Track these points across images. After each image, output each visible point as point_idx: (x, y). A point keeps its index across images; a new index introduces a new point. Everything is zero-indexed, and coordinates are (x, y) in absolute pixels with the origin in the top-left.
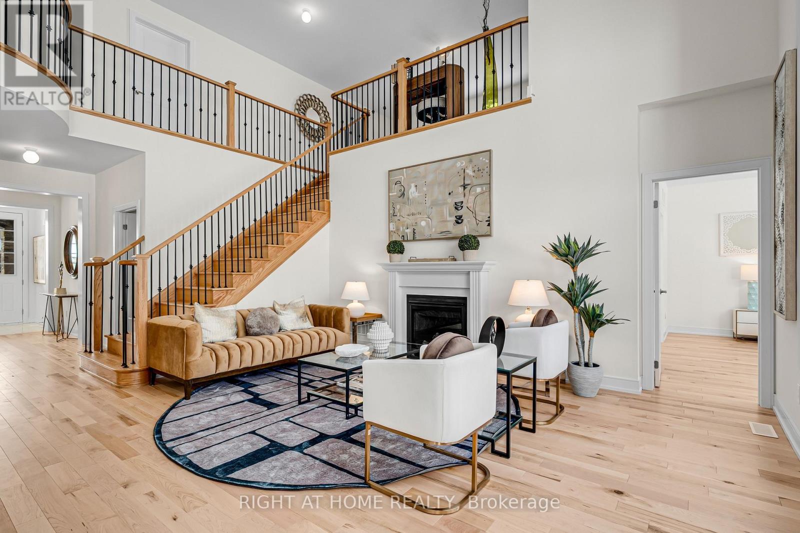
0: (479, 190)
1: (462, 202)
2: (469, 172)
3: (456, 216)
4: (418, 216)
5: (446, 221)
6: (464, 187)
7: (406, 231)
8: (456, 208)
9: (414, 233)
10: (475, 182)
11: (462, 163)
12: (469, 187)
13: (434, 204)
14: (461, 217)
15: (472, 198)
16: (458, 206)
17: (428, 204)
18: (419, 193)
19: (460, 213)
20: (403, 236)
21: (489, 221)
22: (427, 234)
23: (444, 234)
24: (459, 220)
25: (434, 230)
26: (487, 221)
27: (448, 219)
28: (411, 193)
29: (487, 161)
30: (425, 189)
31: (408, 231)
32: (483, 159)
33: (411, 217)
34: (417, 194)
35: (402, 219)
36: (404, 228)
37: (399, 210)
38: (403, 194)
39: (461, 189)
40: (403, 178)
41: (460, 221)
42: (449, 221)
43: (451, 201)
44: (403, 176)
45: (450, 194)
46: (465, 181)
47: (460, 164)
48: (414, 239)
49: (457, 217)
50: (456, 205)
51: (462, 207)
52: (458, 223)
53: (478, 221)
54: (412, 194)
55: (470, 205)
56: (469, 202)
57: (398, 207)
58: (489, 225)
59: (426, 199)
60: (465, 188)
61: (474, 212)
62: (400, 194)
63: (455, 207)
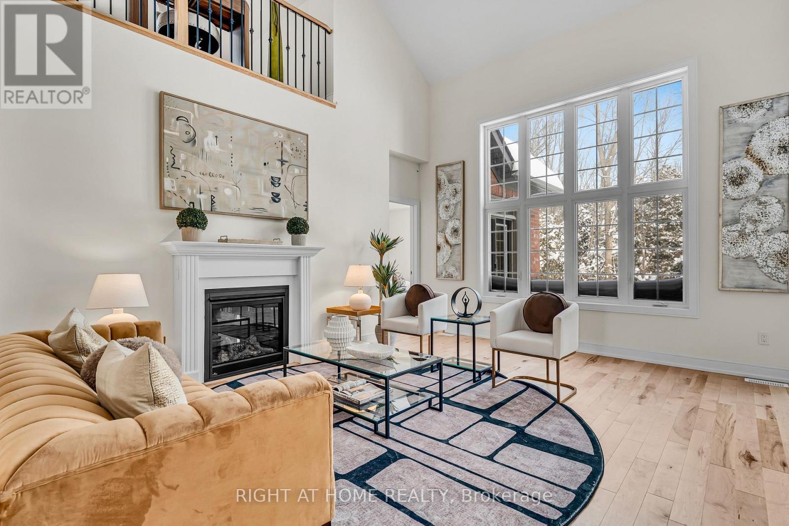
0: (297, 171)
1: (280, 178)
2: (287, 147)
3: (272, 193)
4: (220, 180)
5: (259, 196)
6: (282, 162)
7: (198, 196)
8: (273, 184)
9: (213, 202)
10: (294, 161)
11: (279, 135)
12: (287, 165)
13: (244, 169)
14: (278, 195)
15: (289, 178)
16: (275, 182)
17: (236, 167)
18: (220, 147)
19: (277, 190)
20: (193, 203)
21: (307, 206)
22: (233, 207)
23: (257, 211)
24: (276, 198)
25: (243, 203)
26: (304, 206)
27: (263, 193)
28: (208, 143)
29: (305, 145)
30: (230, 146)
31: (202, 197)
32: (300, 140)
33: (207, 178)
34: (217, 148)
35: (189, 177)
36: (195, 191)
37: (185, 162)
38: (193, 141)
39: (278, 164)
40: (192, 116)
41: (277, 200)
42: (264, 197)
43: (267, 173)
44: (193, 112)
45: (265, 164)
46: (283, 156)
47: (278, 135)
48: (212, 211)
49: (274, 194)
50: (272, 179)
51: (280, 184)
52: (275, 201)
53: (296, 205)
54: (210, 146)
55: (289, 185)
56: (287, 180)
57: (183, 156)
58: (306, 210)
59: (233, 160)
60: (282, 164)
61: (292, 193)
62: (186, 138)
63: (272, 182)
